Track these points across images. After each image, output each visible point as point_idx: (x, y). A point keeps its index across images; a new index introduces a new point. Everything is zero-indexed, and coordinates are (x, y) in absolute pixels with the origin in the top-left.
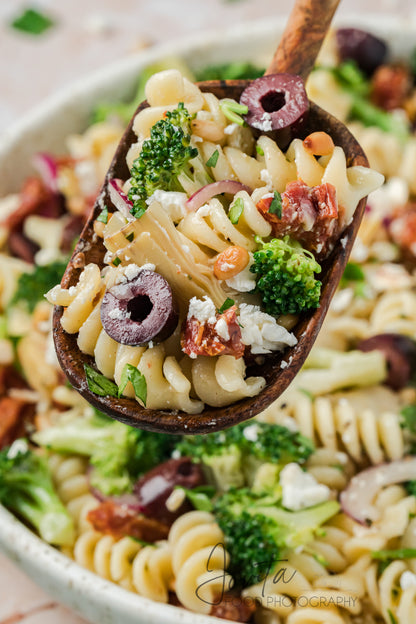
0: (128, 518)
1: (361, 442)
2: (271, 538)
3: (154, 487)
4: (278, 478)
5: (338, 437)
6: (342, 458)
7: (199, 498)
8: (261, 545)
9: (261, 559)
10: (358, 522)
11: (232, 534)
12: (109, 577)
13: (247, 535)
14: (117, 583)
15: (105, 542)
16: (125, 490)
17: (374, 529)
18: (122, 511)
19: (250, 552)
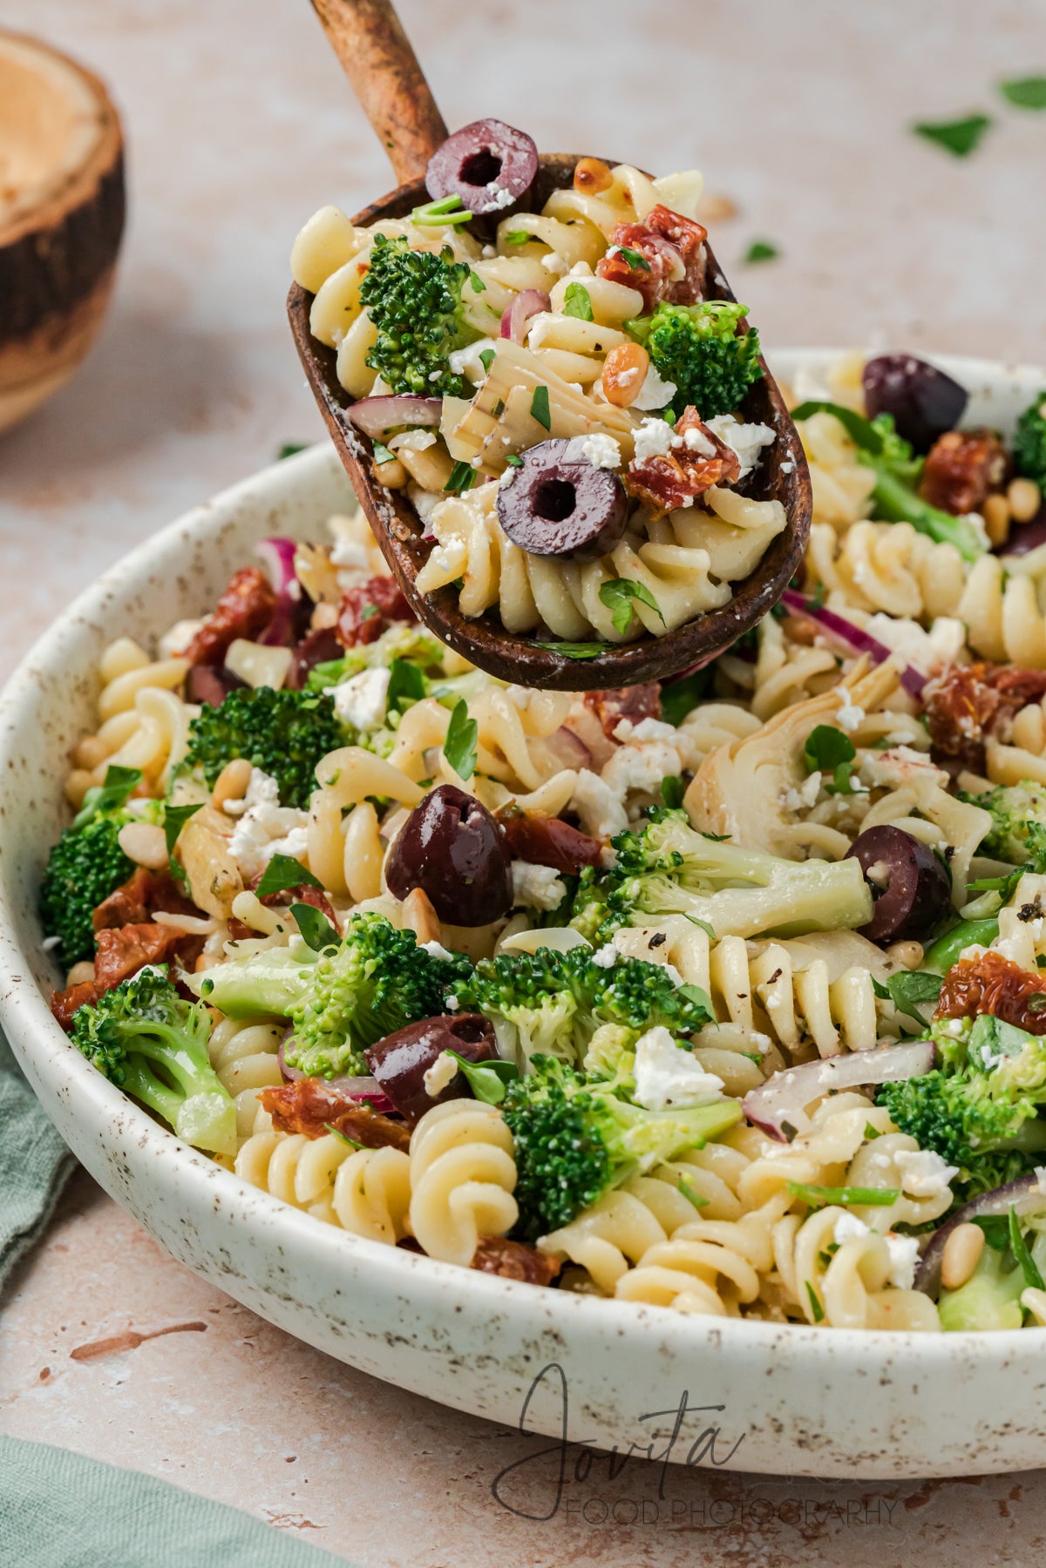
0: (341, 1108)
1: (799, 1012)
2: (597, 1133)
3: (398, 1061)
4: (630, 1046)
5: (759, 1003)
6: (763, 1042)
7: (483, 1074)
8: (576, 1143)
9: (575, 1169)
10: (769, 1130)
11: (526, 1131)
12: (291, 1199)
13: (555, 1129)
14: (305, 1207)
15: (289, 1144)
16: (345, 1067)
17: (797, 1145)
18: (329, 1093)
19: (556, 1160)
